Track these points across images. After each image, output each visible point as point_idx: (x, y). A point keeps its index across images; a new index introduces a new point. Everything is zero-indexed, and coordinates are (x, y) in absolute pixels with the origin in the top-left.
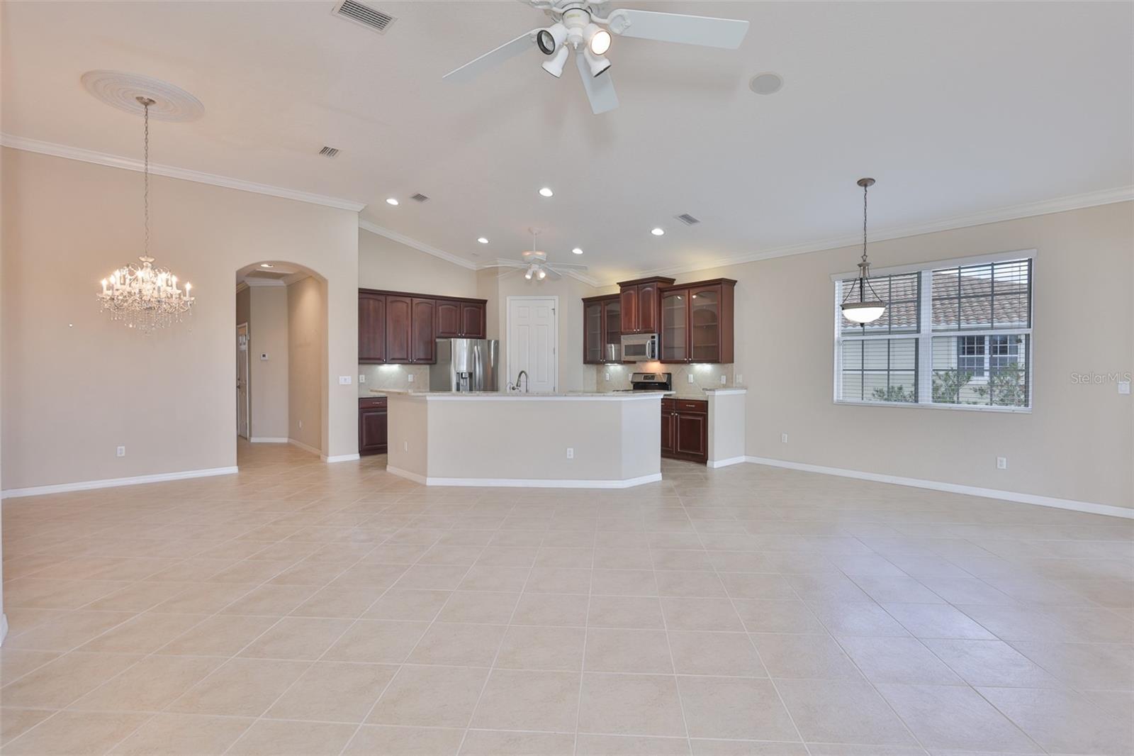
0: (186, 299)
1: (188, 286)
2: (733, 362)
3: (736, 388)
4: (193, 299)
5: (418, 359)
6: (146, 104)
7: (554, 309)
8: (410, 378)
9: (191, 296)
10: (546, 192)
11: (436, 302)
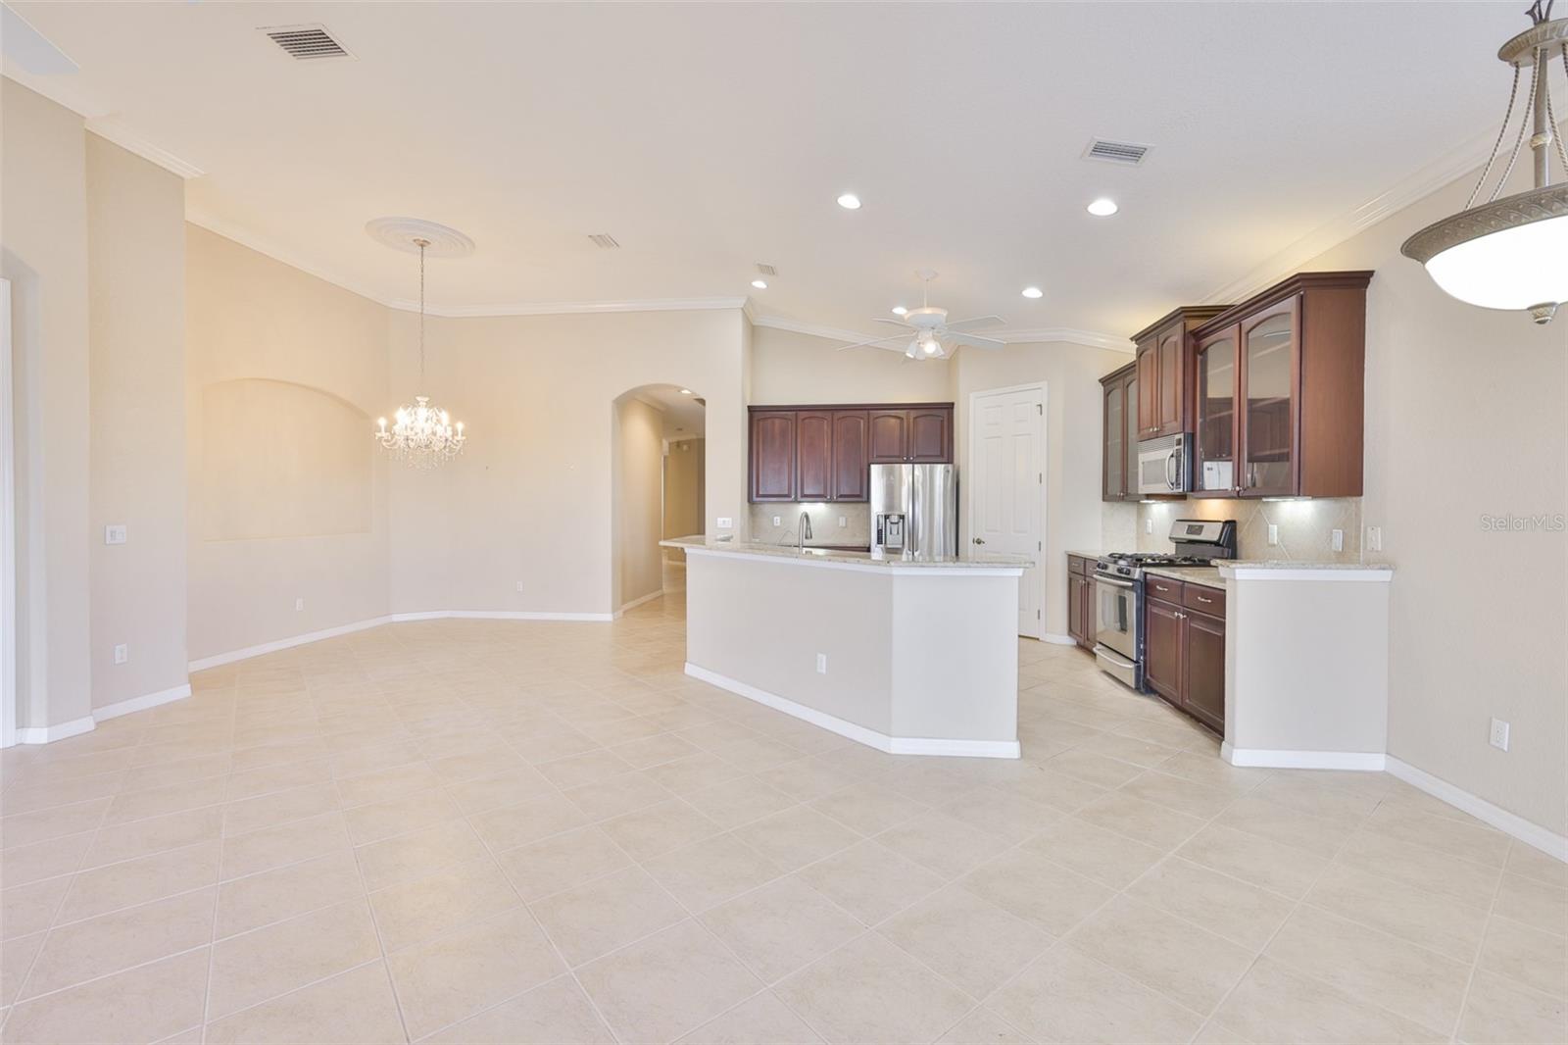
0: (459, 437)
1: (460, 426)
2: (1361, 495)
3: (1368, 564)
4: (464, 438)
5: (841, 496)
6: (422, 246)
7: (1040, 405)
8: (842, 522)
9: (462, 435)
10: (849, 201)
11: (869, 414)
